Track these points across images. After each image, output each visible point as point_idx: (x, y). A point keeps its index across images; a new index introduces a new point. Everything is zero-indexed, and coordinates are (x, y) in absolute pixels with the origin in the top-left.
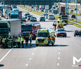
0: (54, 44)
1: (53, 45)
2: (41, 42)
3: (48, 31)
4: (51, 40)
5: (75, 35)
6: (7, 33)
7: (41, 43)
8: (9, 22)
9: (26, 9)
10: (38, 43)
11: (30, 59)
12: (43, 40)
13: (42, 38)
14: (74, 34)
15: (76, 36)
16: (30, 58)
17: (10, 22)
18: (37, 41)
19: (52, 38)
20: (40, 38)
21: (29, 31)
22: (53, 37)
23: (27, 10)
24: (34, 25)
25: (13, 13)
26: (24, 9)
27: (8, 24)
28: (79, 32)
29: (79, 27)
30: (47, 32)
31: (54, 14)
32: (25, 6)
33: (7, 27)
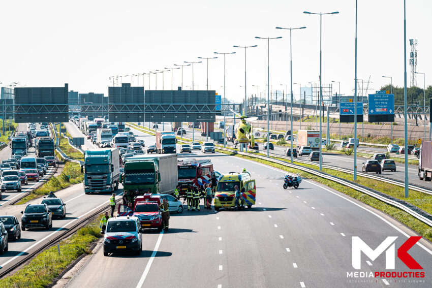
0: (253, 206)
1: (250, 209)
2: (226, 202)
3: (240, 178)
4: (246, 198)
5: (285, 187)
6: (153, 183)
7: (226, 205)
8: (156, 160)
9: (143, 131)
10: (219, 204)
11: (220, 239)
12: (230, 198)
13: (229, 193)
14: (284, 183)
15: (288, 187)
16: (218, 237)
17: (159, 159)
18: (218, 201)
19: (249, 194)
20: (223, 193)
21: (191, 178)
22: (250, 192)
23: (145, 132)
24: (200, 165)
25: (165, 135)
26: (139, 130)
27: (155, 165)
28: (294, 179)
29: (279, 168)
30: (239, 181)
31: (213, 140)
32: (139, 124)
33: (153, 170)
